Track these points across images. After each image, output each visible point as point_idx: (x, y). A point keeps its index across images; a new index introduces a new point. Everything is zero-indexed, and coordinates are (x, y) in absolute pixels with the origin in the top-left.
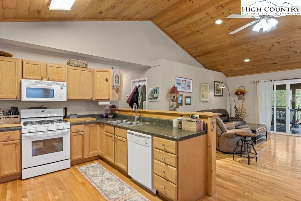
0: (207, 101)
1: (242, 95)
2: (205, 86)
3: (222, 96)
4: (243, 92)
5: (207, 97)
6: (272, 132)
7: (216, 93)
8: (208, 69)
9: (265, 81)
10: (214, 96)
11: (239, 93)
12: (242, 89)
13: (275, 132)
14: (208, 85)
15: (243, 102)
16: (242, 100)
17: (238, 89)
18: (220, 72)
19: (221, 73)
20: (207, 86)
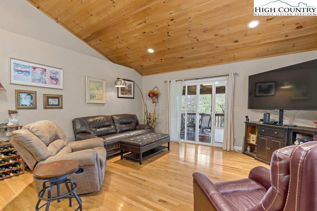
0: (104, 104)
1: (154, 98)
2: (99, 82)
3: (133, 98)
4: (155, 93)
5: (102, 99)
6: (182, 140)
7: (121, 94)
8: (115, 63)
9: (176, 81)
10: (118, 97)
11: (151, 95)
12: (156, 90)
13: (186, 140)
14: (104, 82)
15: (156, 105)
16: (155, 103)
17: (152, 90)
18: (131, 68)
19: (133, 70)
20: (102, 83)
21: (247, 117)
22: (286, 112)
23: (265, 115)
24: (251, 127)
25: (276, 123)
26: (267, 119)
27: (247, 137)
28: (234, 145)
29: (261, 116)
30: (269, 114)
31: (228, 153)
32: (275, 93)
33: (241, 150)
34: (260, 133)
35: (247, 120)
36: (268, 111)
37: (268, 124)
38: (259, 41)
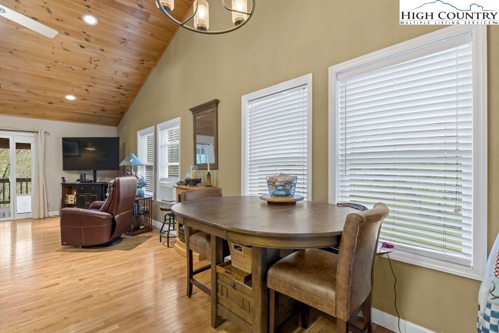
21: (63, 178)
22: (98, 172)
23: (81, 176)
24: (67, 188)
25: (91, 181)
26: (84, 179)
27: (64, 198)
28: (48, 211)
29: (78, 177)
30: (85, 174)
31: (42, 221)
32: (80, 154)
33: (58, 214)
34: (79, 192)
35: (63, 181)
36: (84, 172)
37: (85, 183)
38: (73, 110)
